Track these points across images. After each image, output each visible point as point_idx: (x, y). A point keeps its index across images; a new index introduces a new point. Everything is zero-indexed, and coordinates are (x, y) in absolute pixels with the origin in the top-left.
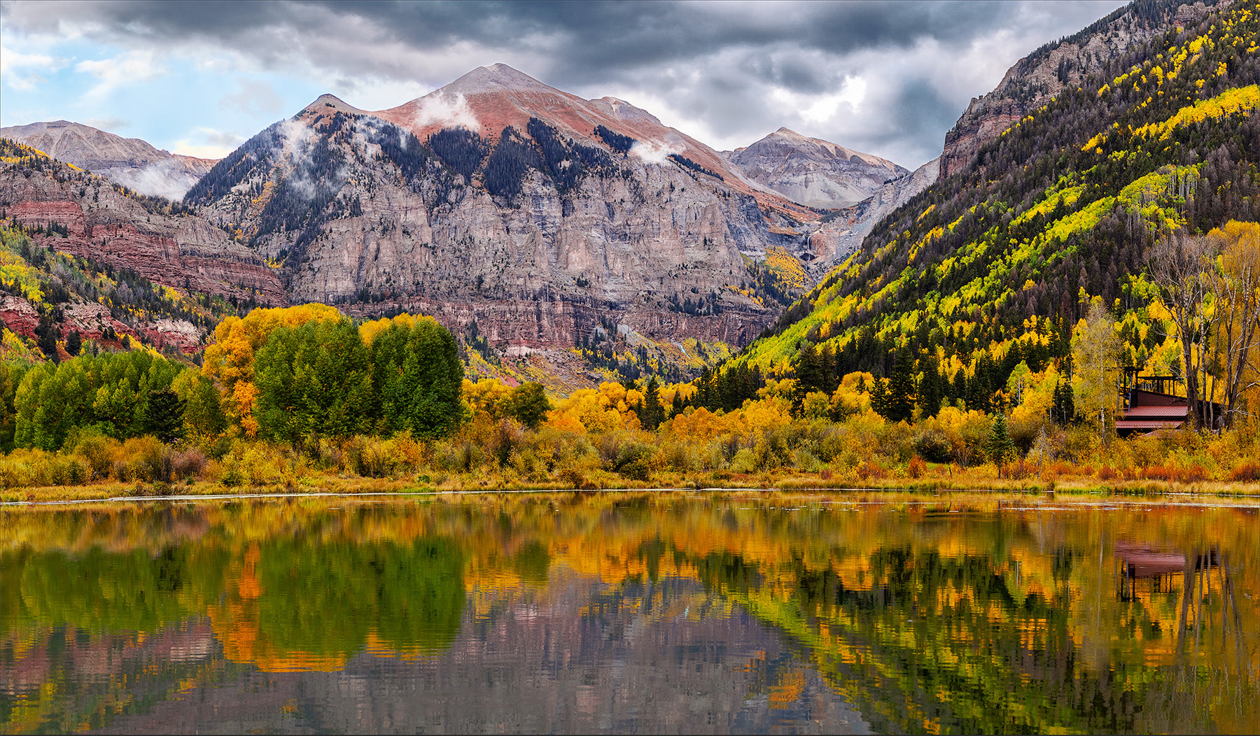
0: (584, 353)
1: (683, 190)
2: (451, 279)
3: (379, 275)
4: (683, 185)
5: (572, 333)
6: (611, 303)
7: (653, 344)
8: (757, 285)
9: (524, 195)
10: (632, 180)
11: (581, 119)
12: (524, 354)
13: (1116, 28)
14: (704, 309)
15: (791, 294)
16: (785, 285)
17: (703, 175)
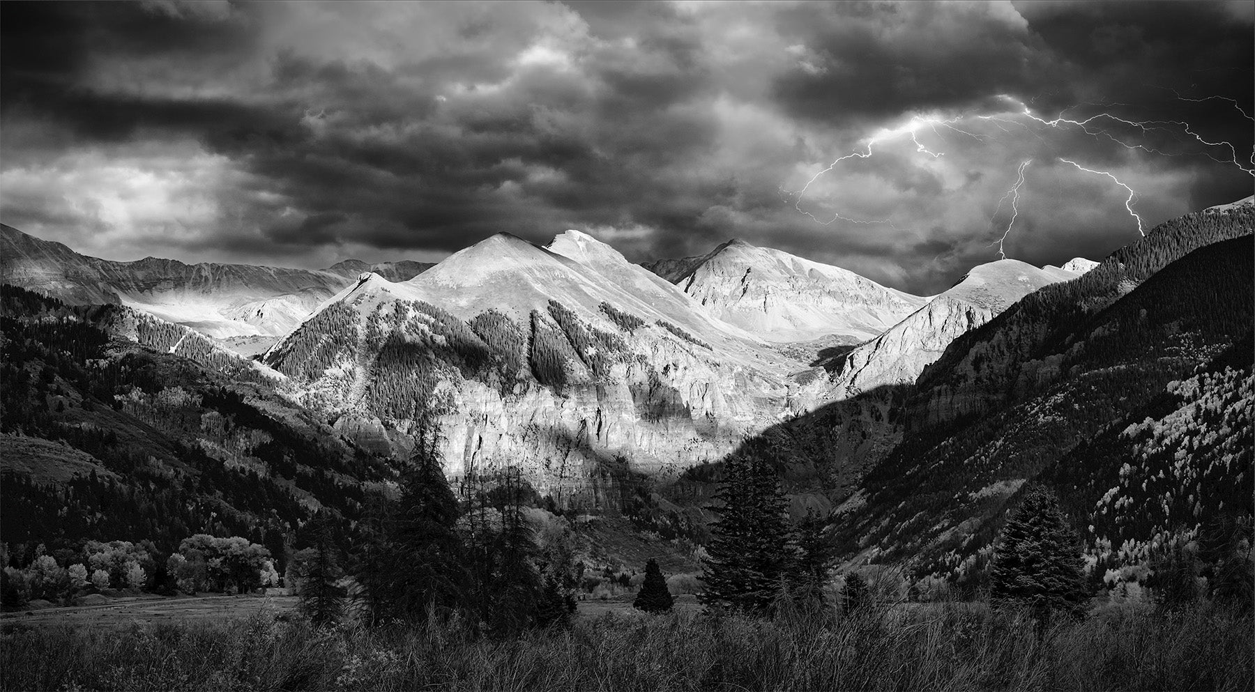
0: (631, 518)
1: (685, 368)
2: (530, 461)
3: (483, 461)
4: (686, 364)
5: (619, 503)
6: (643, 475)
7: (681, 510)
8: (753, 452)
9: (569, 385)
10: (647, 364)
11: (586, 294)
12: (588, 521)
13: (1011, 323)
14: (714, 478)
15: (781, 458)
16: (775, 449)
17: (694, 346)
